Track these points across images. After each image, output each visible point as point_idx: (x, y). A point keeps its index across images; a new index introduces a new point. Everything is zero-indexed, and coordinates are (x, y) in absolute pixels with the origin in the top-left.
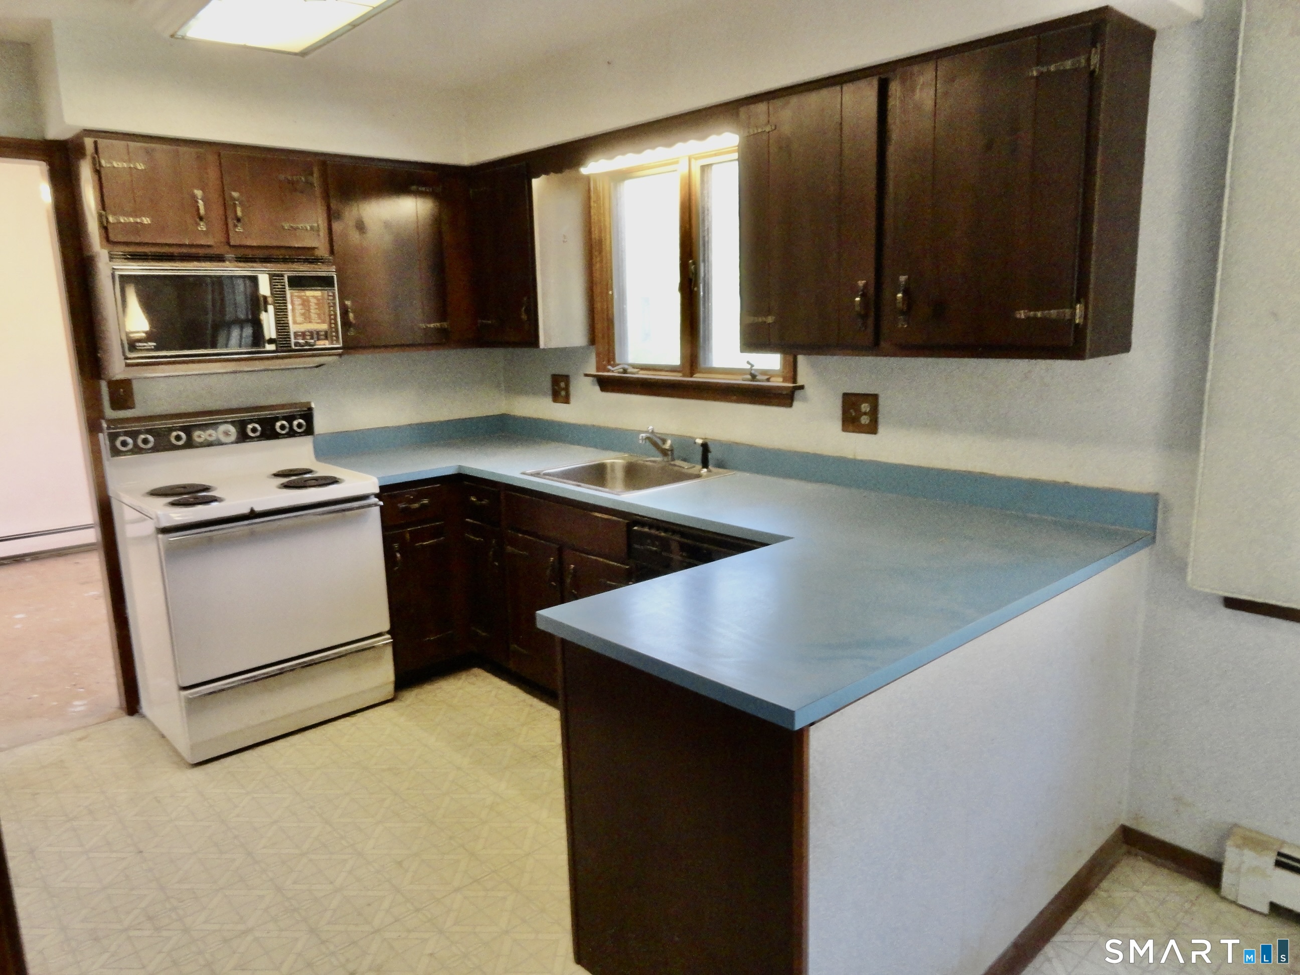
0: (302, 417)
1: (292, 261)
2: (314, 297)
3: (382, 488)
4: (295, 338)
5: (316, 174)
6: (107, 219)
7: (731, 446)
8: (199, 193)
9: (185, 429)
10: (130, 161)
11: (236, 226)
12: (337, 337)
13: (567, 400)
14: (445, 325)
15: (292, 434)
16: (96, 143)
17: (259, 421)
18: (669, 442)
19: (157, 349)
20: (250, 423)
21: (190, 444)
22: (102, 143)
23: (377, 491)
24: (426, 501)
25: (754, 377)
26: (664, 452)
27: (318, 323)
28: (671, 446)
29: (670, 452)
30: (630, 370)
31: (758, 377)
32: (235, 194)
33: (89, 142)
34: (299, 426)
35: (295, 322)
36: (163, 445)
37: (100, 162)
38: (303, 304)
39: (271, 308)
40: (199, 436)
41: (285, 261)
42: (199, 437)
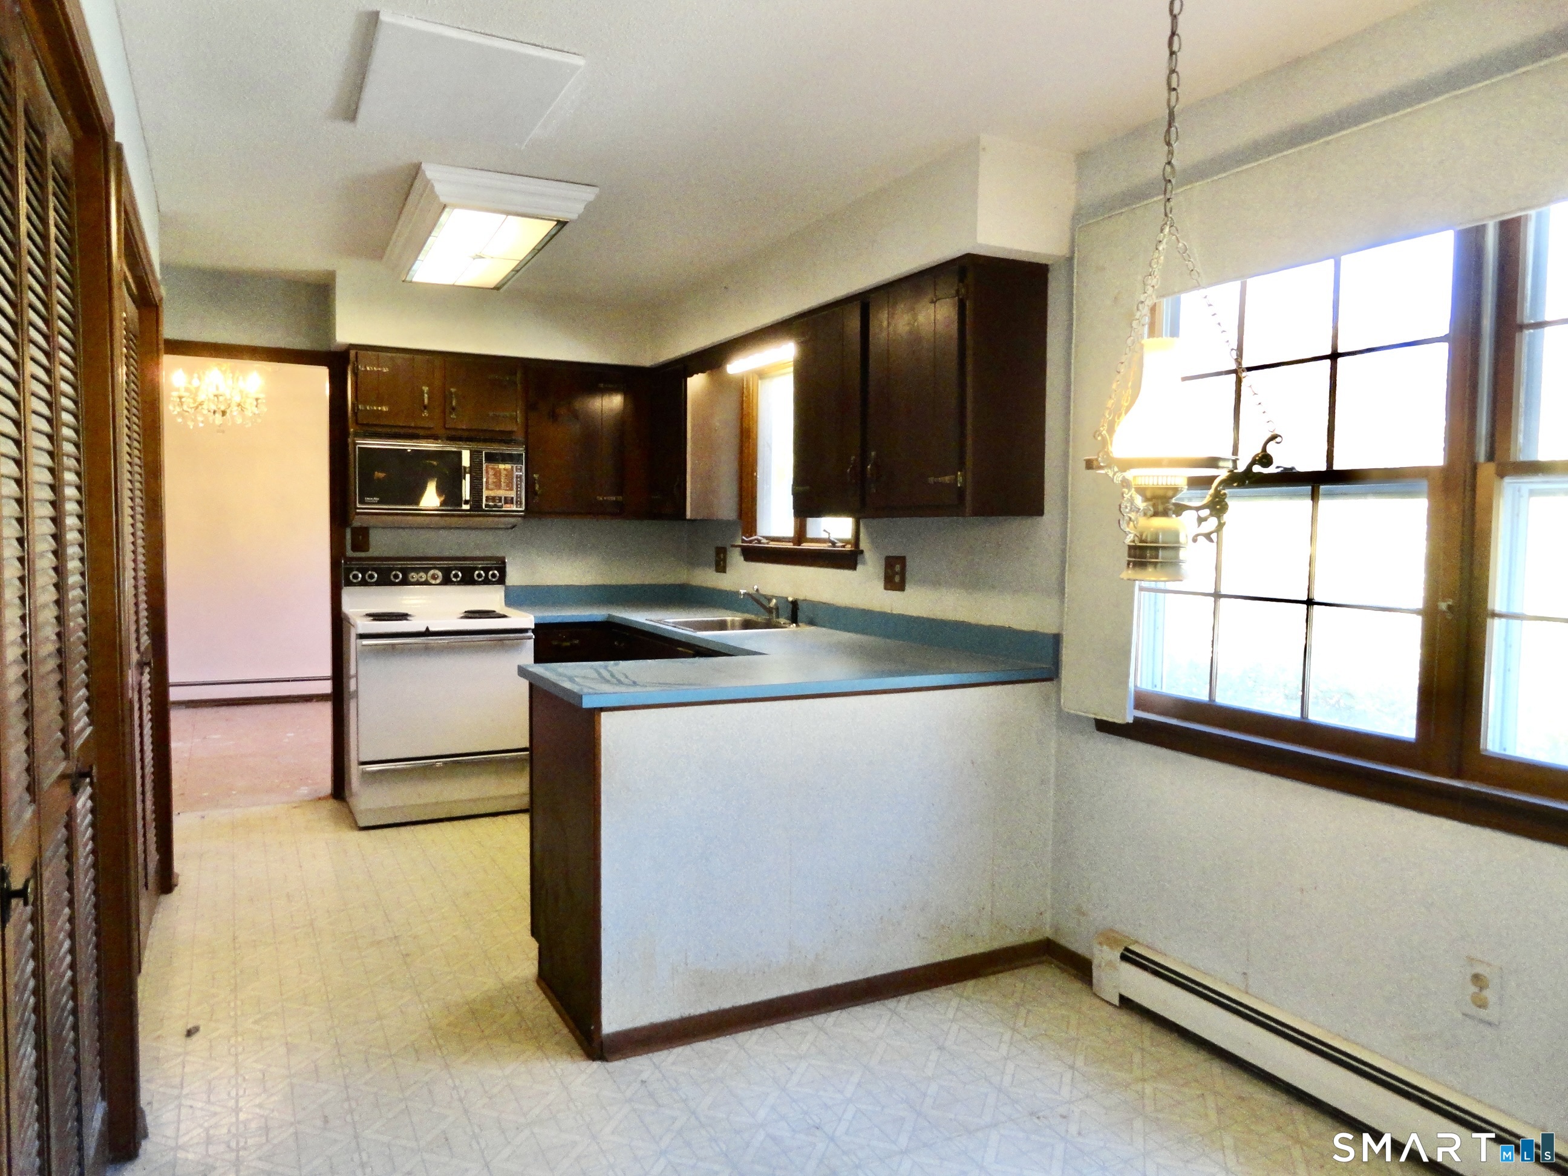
0: (496, 569)
1: (491, 440)
2: (505, 469)
3: (538, 625)
4: (486, 501)
5: (519, 375)
6: (358, 407)
7: (815, 605)
8: (426, 389)
9: (402, 570)
10: (378, 366)
11: (451, 413)
12: (521, 504)
13: (724, 571)
14: (620, 498)
15: (486, 582)
16: (357, 353)
17: (461, 569)
18: (774, 601)
19: (379, 503)
20: (454, 570)
21: (405, 582)
22: (361, 353)
23: (533, 627)
24: (577, 642)
25: (834, 544)
26: (769, 611)
27: (506, 490)
28: (776, 604)
29: (774, 611)
30: (764, 541)
31: (837, 545)
32: (453, 390)
33: (352, 353)
34: (494, 575)
35: (487, 489)
36: (385, 580)
37: (357, 366)
38: (495, 475)
39: (468, 476)
40: (414, 576)
41: (485, 441)
42: (413, 578)
